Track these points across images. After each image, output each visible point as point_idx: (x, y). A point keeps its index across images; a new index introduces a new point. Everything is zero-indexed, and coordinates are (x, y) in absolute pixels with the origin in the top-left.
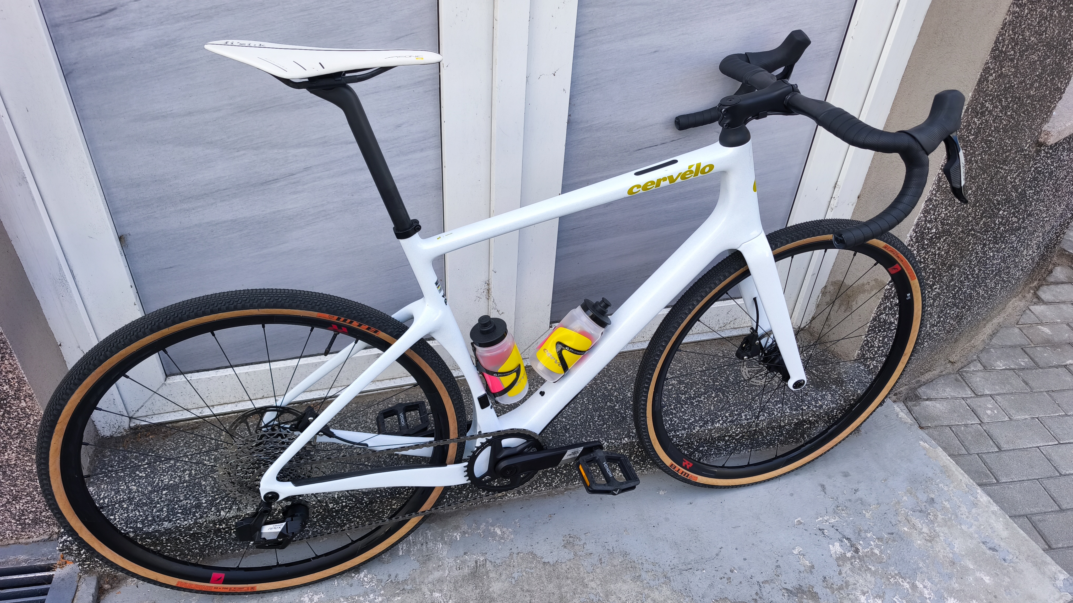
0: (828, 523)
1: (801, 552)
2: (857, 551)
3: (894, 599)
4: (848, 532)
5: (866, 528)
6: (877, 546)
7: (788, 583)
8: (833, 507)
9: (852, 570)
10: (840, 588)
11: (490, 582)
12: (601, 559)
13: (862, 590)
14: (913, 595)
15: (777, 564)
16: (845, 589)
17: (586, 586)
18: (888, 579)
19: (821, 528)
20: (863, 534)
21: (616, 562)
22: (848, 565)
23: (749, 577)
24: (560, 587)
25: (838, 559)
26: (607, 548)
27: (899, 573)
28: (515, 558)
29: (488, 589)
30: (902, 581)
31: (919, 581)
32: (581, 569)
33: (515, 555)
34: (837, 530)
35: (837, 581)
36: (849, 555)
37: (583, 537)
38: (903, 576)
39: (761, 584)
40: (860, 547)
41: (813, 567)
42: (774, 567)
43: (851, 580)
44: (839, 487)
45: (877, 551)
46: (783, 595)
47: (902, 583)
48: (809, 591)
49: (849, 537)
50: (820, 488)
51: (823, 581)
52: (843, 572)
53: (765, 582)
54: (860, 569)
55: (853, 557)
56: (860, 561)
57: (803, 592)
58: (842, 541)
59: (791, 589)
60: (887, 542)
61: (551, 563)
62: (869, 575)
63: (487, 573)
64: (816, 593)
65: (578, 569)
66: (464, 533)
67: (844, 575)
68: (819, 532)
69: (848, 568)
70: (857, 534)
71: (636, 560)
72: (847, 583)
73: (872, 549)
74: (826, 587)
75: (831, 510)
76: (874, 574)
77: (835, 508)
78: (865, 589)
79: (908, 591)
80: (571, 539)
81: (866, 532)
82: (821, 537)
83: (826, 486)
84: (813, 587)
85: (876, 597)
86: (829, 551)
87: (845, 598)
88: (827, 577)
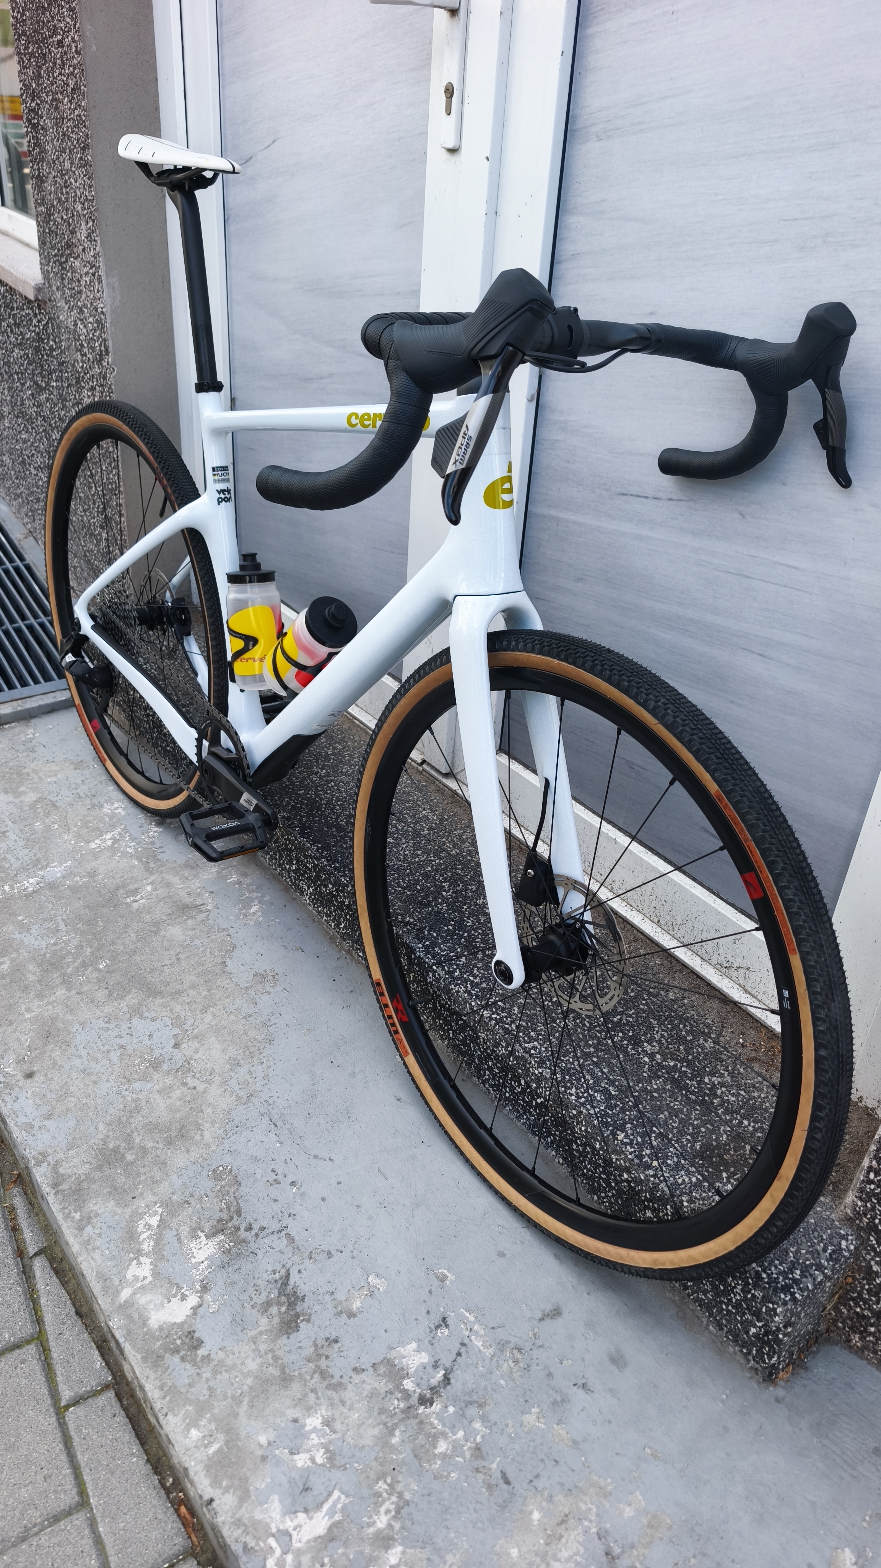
0: (467, 1333)
1: (376, 1291)
2: (425, 1401)
3: (336, 1494)
4: (462, 1379)
5: (493, 1418)
6: (457, 1447)
7: (301, 1275)
8: (513, 1340)
9: (373, 1394)
10: (324, 1375)
11: (180, 924)
12: (250, 1016)
13: (334, 1420)
14: (362, 1539)
15: (333, 1252)
16: (325, 1383)
17: (204, 1011)
18: (382, 1476)
19: (449, 1321)
20: (472, 1411)
21: (252, 1033)
22: (383, 1385)
23: (291, 1211)
24: (193, 986)
25: (389, 1362)
26: (272, 1018)
27: (407, 1503)
28: (221, 934)
29: (169, 925)
30: (388, 1511)
31: (403, 1553)
32: (228, 1000)
33: (225, 933)
34: (459, 1354)
35: (338, 1366)
36: (408, 1384)
37: (279, 988)
38: (404, 1512)
39: (283, 1233)
40: (437, 1407)
41: (351, 1315)
42: (326, 1247)
43: (349, 1394)
44: (572, 1347)
45: (442, 1447)
46: (274, 1272)
47: (383, 1509)
48: (297, 1316)
49: (452, 1381)
50: (548, 1307)
51: (327, 1339)
52: (363, 1376)
53: (290, 1238)
54: (382, 1411)
55: (407, 1395)
56: (403, 1411)
57: (291, 1305)
58: (436, 1366)
59: (292, 1282)
60: (477, 1470)
61: (226, 969)
62: (376, 1431)
63: (192, 917)
64: (297, 1329)
65: (228, 997)
66: (240, 883)
67: (357, 1379)
68: (436, 1319)
69: (376, 1385)
70: (467, 1398)
71: (265, 1054)
72: (338, 1386)
73: (444, 1435)
74: (315, 1345)
75: (501, 1334)
76: (383, 1442)
77: (512, 1345)
78: (338, 1426)
79: (369, 1525)
80: (271, 978)
81: (484, 1419)
82: (426, 1323)
83: (559, 1321)
84: (308, 1321)
85: (327, 1451)
86: (402, 1344)
87: (305, 1385)
88: (339, 1345)
